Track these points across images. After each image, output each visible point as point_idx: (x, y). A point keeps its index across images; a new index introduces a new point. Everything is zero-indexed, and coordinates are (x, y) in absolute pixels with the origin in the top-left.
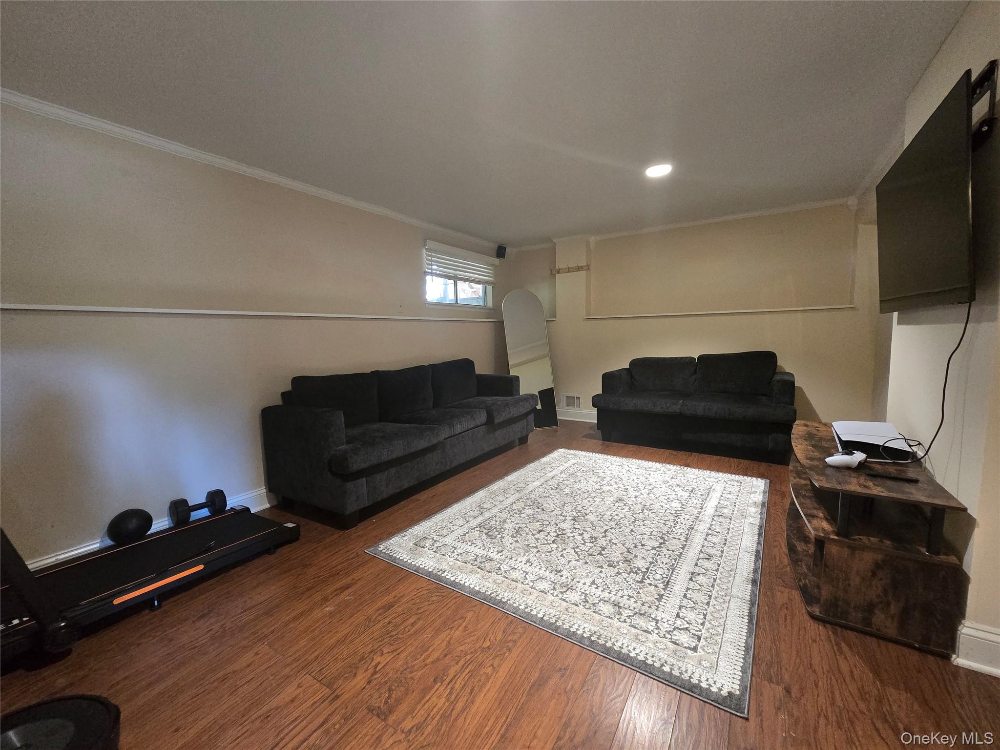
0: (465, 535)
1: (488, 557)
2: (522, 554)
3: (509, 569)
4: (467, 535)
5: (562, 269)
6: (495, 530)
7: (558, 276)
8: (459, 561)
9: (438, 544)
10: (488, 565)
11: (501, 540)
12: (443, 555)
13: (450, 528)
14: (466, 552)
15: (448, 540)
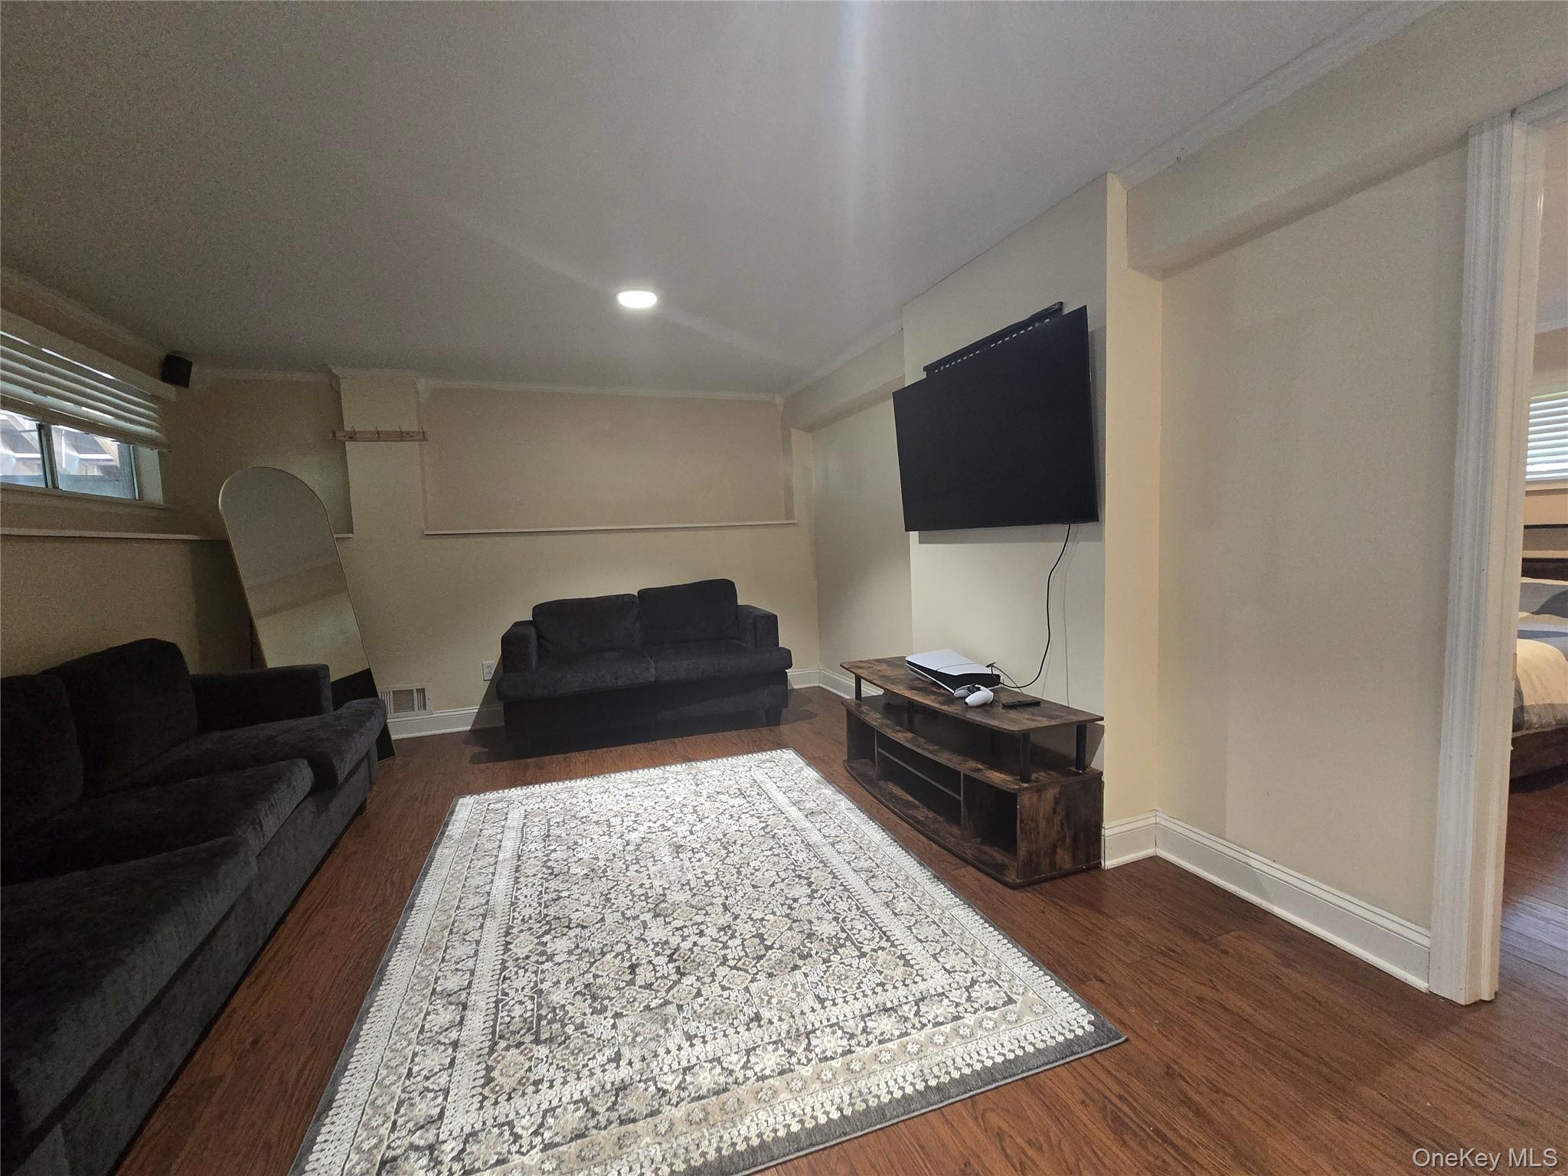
0: (489, 1080)
1: (608, 1086)
2: (662, 1032)
3: (681, 1076)
4: (495, 1074)
5: (360, 432)
6: (544, 1022)
7: (350, 446)
8: (557, 1145)
9: (450, 1148)
10: (631, 1103)
11: (585, 1033)
12: (499, 1163)
13: (427, 1089)
14: (546, 1112)
15: (461, 1118)
